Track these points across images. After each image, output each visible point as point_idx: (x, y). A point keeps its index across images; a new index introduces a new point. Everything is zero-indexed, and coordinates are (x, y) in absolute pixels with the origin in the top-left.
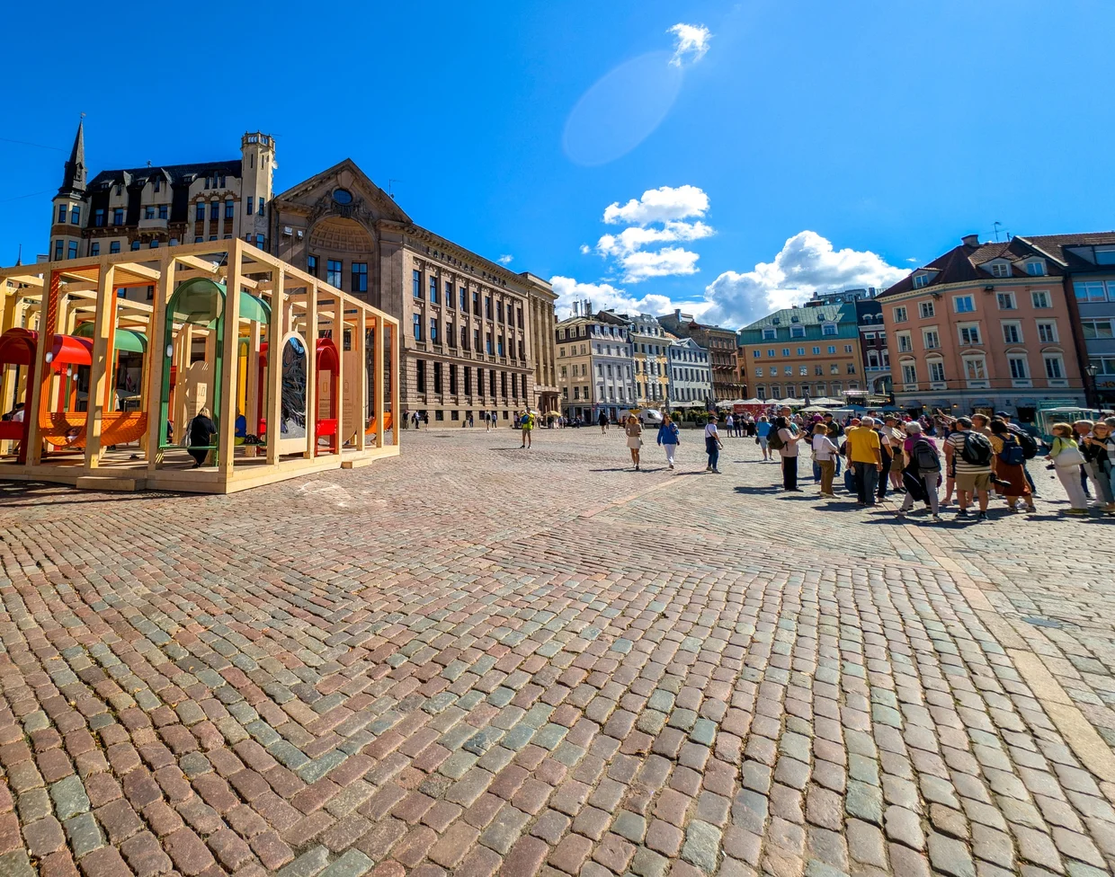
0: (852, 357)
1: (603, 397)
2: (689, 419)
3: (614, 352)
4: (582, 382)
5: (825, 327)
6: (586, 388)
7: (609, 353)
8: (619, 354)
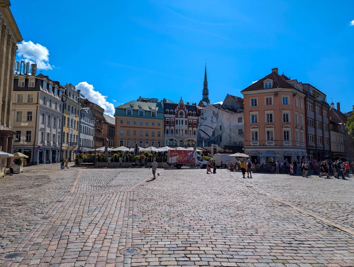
0: (160, 129)
1: (42, 142)
2: (127, 160)
3: (53, 106)
4: (25, 127)
5: (152, 113)
6: (28, 133)
7: (50, 106)
8: (56, 108)
